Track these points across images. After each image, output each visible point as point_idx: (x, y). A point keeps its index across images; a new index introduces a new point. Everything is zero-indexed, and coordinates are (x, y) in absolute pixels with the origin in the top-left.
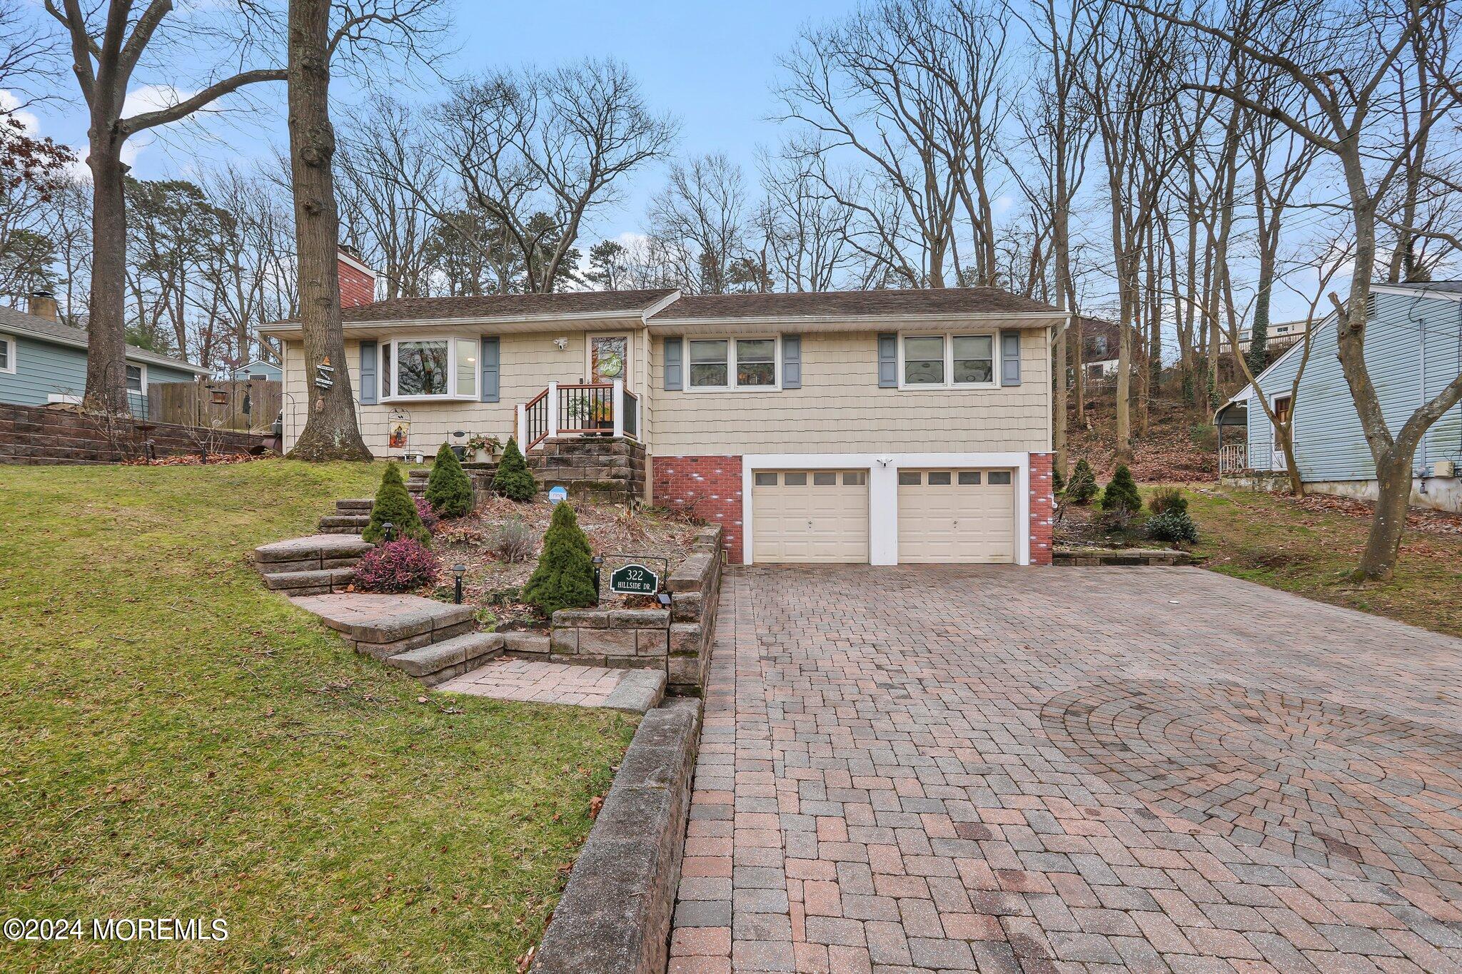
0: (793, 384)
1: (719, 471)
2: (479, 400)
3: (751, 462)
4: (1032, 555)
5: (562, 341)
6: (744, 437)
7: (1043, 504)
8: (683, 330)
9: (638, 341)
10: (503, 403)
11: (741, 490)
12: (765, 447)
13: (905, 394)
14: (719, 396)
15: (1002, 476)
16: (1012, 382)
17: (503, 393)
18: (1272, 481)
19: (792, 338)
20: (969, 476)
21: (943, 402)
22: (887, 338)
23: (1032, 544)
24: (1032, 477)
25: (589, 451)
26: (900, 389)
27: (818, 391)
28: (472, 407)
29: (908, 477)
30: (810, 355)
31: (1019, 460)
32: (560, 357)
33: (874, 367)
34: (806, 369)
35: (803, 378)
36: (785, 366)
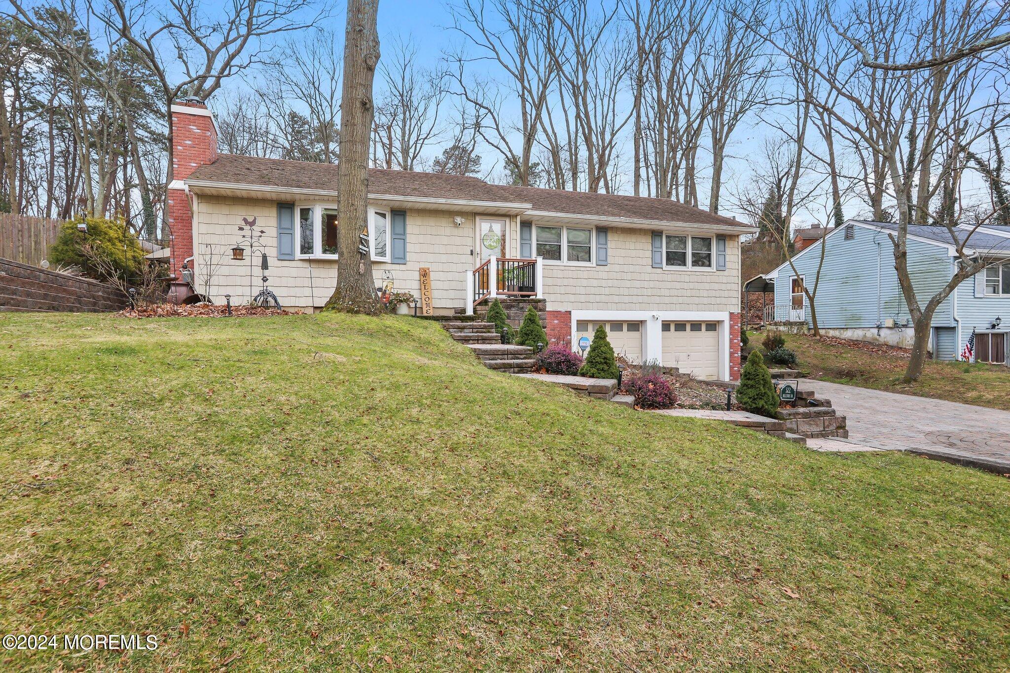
0: (603, 262)
1: (556, 322)
2: (389, 261)
3: (576, 316)
4: (731, 375)
5: (458, 220)
6: (572, 298)
7: (736, 343)
8: (535, 218)
9: (513, 224)
10: (409, 265)
11: (570, 335)
12: (586, 305)
13: (666, 272)
14: (556, 268)
15: (712, 326)
16: (722, 268)
17: (409, 256)
18: (796, 328)
19: (603, 230)
20: (696, 326)
21: (687, 279)
22: (656, 234)
23: (731, 368)
24: (731, 327)
25: (522, 308)
26: (664, 269)
27: (617, 268)
29: (666, 326)
30: (614, 242)
31: (724, 316)
32: (456, 231)
33: (649, 254)
34: (610, 252)
35: (609, 258)
36: (598, 249)
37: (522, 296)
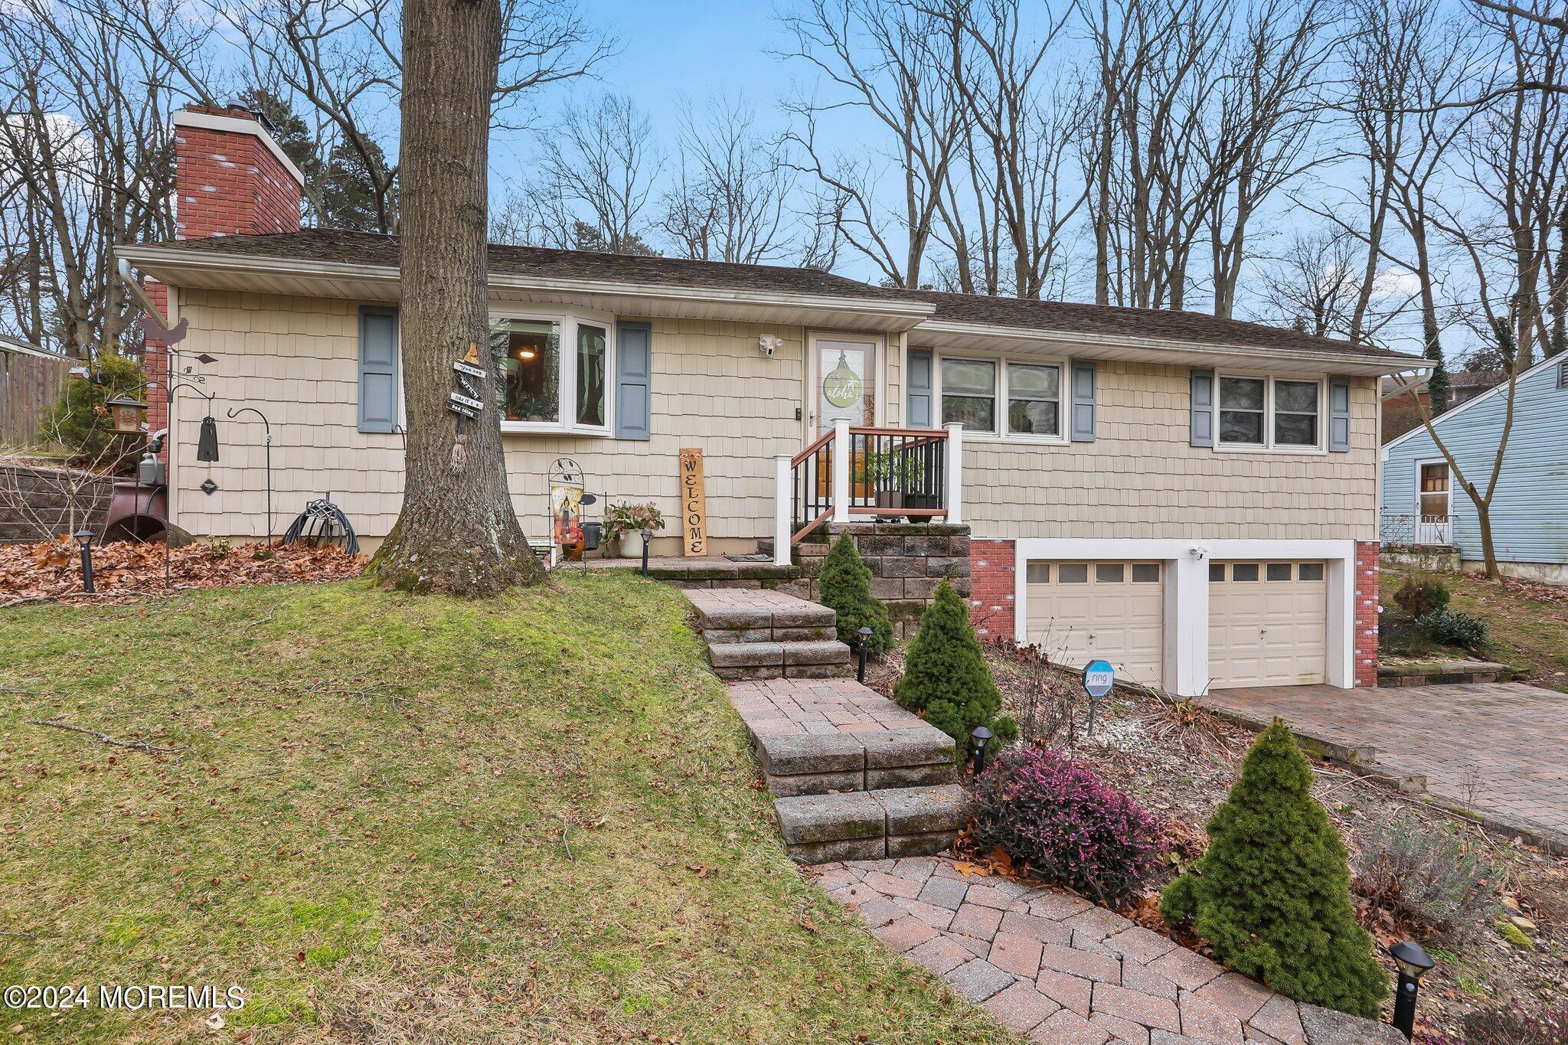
0: (1084, 436)
1: (982, 564)
2: (611, 435)
3: (1027, 550)
4: (1357, 675)
5: (769, 342)
6: (1017, 512)
7: (1368, 607)
8: (939, 340)
9: (892, 351)
10: (657, 444)
11: (1013, 593)
12: (1048, 527)
13: (1220, 457)
14: (985, 447)
15: (1313, 569)
16: (1341, 445)
17: (655, 424)
18: (1437, 558)
19: (1085, 366)
20: (1279, 570)
21: (1264, 470)
22: (1199, 375)
23: (1358, 660)
24: (1359, 573)
25: (912, 548)
26: (1216, 449)
27: (1115, 447)
28: (596, 447)
29: (1216, 570)
30: (1108, 392)
31: (1343, 550)
32: (763, 368)
33: (1183, 417)
34: (1101, 413)
35: (1098, 427)
36: (1075, 407)
37: (913, 519)
